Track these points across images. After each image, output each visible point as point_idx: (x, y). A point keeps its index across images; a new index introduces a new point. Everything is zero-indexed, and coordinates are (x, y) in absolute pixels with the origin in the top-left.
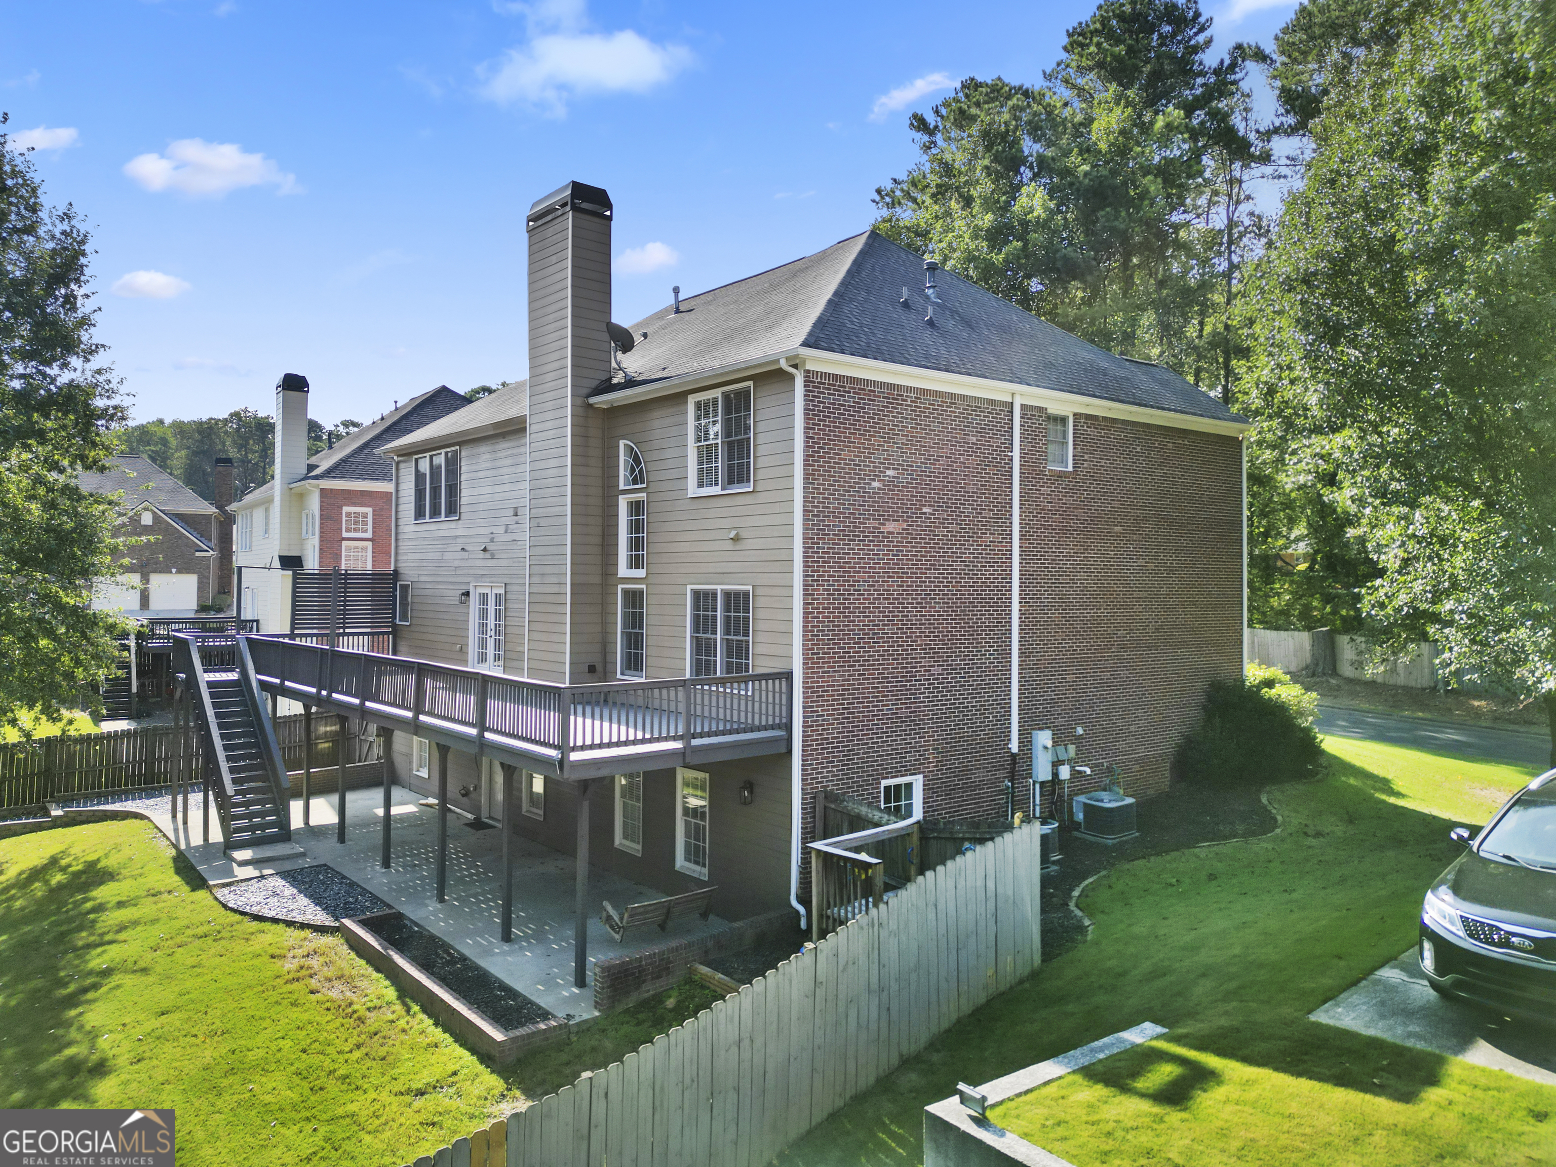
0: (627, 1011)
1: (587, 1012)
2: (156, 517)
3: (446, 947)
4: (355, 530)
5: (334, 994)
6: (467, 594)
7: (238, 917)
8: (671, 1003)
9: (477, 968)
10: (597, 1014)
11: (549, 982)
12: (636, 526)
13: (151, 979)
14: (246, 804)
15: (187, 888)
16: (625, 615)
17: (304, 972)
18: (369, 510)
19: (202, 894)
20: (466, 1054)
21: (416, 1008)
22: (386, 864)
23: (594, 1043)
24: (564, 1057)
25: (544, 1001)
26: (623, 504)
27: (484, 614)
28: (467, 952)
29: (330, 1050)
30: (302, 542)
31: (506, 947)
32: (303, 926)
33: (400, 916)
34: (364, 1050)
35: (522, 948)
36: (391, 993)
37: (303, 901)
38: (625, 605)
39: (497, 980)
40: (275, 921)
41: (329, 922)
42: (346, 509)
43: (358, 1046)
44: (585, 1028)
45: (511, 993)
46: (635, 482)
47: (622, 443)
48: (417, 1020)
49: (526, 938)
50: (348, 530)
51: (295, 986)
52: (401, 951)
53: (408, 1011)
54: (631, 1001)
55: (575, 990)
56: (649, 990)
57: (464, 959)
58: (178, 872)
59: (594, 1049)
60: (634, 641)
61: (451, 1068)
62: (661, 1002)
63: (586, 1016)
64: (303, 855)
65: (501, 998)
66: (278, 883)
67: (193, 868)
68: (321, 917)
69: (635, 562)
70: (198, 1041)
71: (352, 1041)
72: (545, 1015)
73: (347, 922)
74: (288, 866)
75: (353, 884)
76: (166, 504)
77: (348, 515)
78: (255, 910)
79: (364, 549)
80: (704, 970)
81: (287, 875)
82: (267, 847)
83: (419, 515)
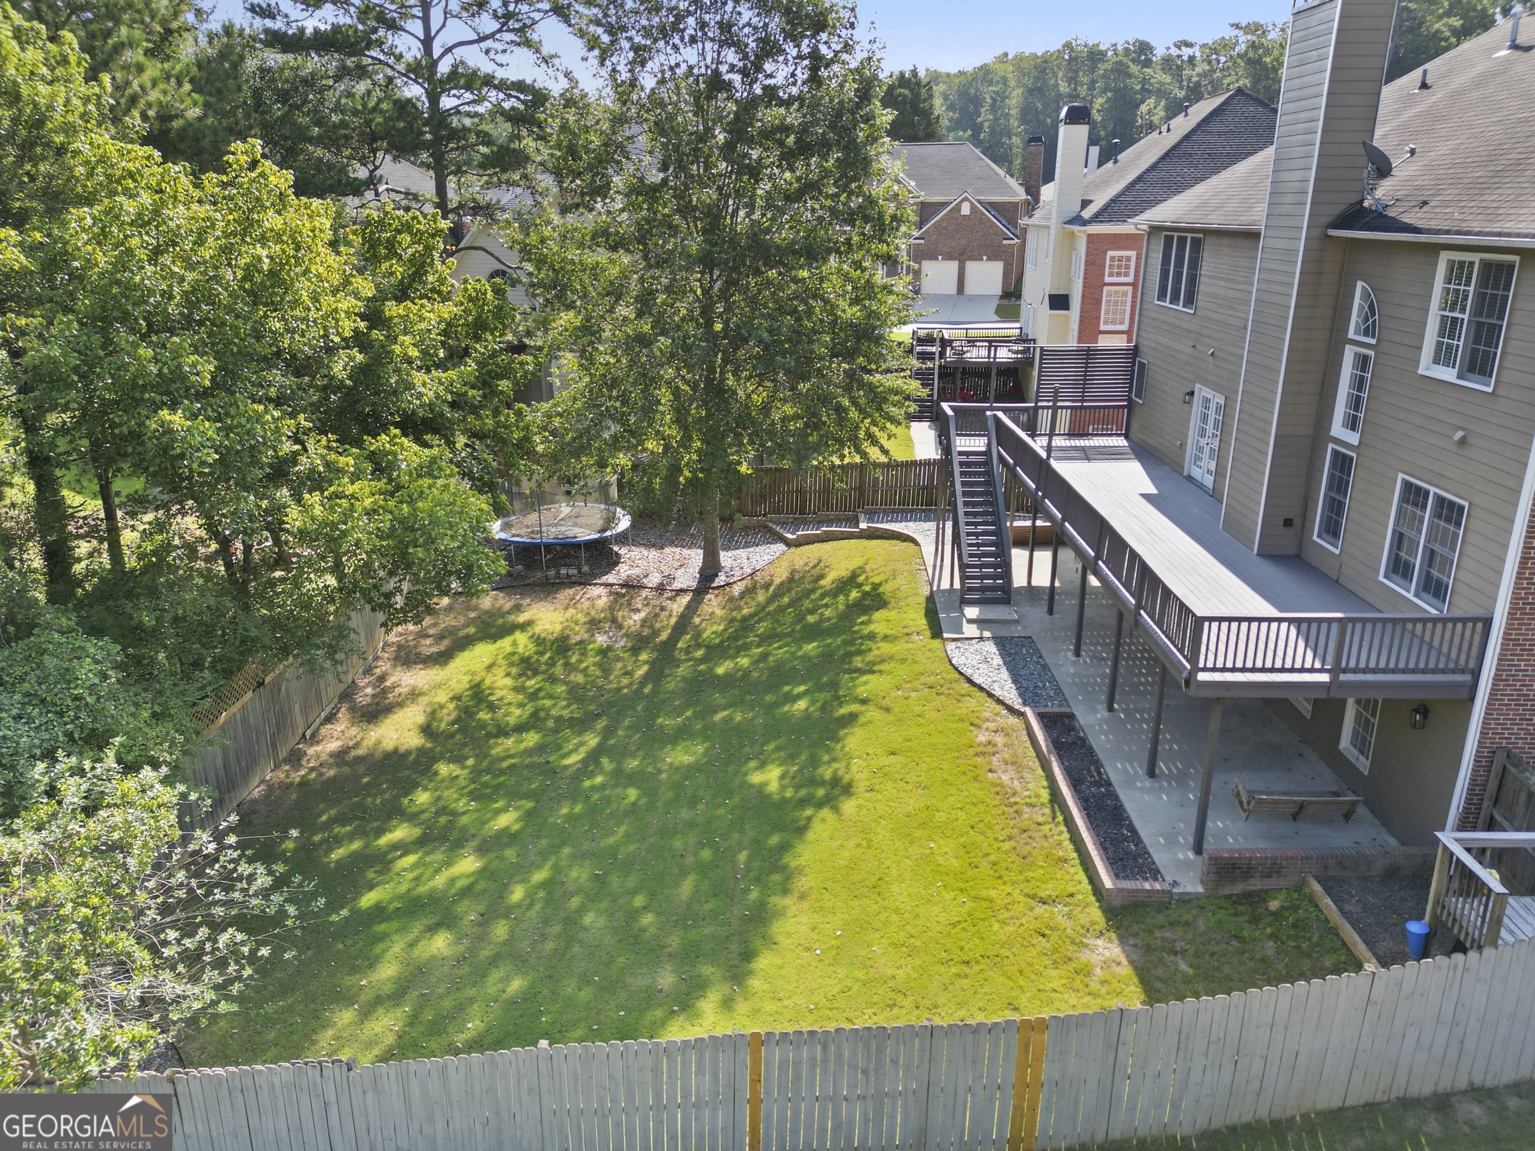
0: (1228, 897)
1: (1192, 885)
2: (973, 208)
3: (1098, 764)
4: (1119, 274)
5: (1005, 778)
6: (1192, 394)
7: (957, 676)
8: (1274, 905)
9: (1116, 798)
10: (1200, 889)
11: (1171, 839)
12: (1359, 383)
13: (891, 718)
14: (981, 567)
15: (928, 633)
16: (1331, 477)
17: (990, 749)
18: (1133, 254)
19: (937, 643)
20: (1085, 881)
21: (1060, 818)
22: (1077, 653)
23: (1188, 917)
24: (1161, 919)
25: (1160, 858)
26: (1349, 355)
27: (1205, 418)
28: (1114, 778)
29: (989, 833)
30: (1070, 282)
31: (1148, 783)
32: (999, 701)
33: (1071, 716)
34: (1013, 843)
35: (1161, 788)
36: (1045, 795)
37: (1005, 674)
38: (1333, 466)
39: (1128, 818)
40: (981, 688)
41: (1017, 704)
42: (1110, 254)
43: (1010, 838)
44: (1186, 900)
45: (1137, 839)
46: (1366, 334)
47: (1360, 284)
48: (1056, 831)
49: (1170, 777)
50: (1111, 275)
51: (979, 760)
52: (1061, 758)
53: (1054, 818)
54: (1238, 888)
55: (1191, 855)
56: (1256, 884)
57: (1109, 784)
58: (927, 615)
59: (1187, 924)
60: (1335, 507)
61: (1071, 890)
62: (1265, 901)
63: (1190, 889)
64: (1016, 622)
65: (1126, 839)
66: (991, 648)
67: (937, 613)
68: (1012, 696)
69: (1352, 423)
70: (910, 787)
71: (1007, 831)
72: (1155, 874)
73: (1028, 711)
74: (1004, 632)
75: (1045, 667)
76: (981, 194)
77: (1112, 259)
78: (968, 672)
79: (1125, 294)
80: (1316, 887)
81: (1000, 642)
82: (991, 607)
83: (1162, 296)
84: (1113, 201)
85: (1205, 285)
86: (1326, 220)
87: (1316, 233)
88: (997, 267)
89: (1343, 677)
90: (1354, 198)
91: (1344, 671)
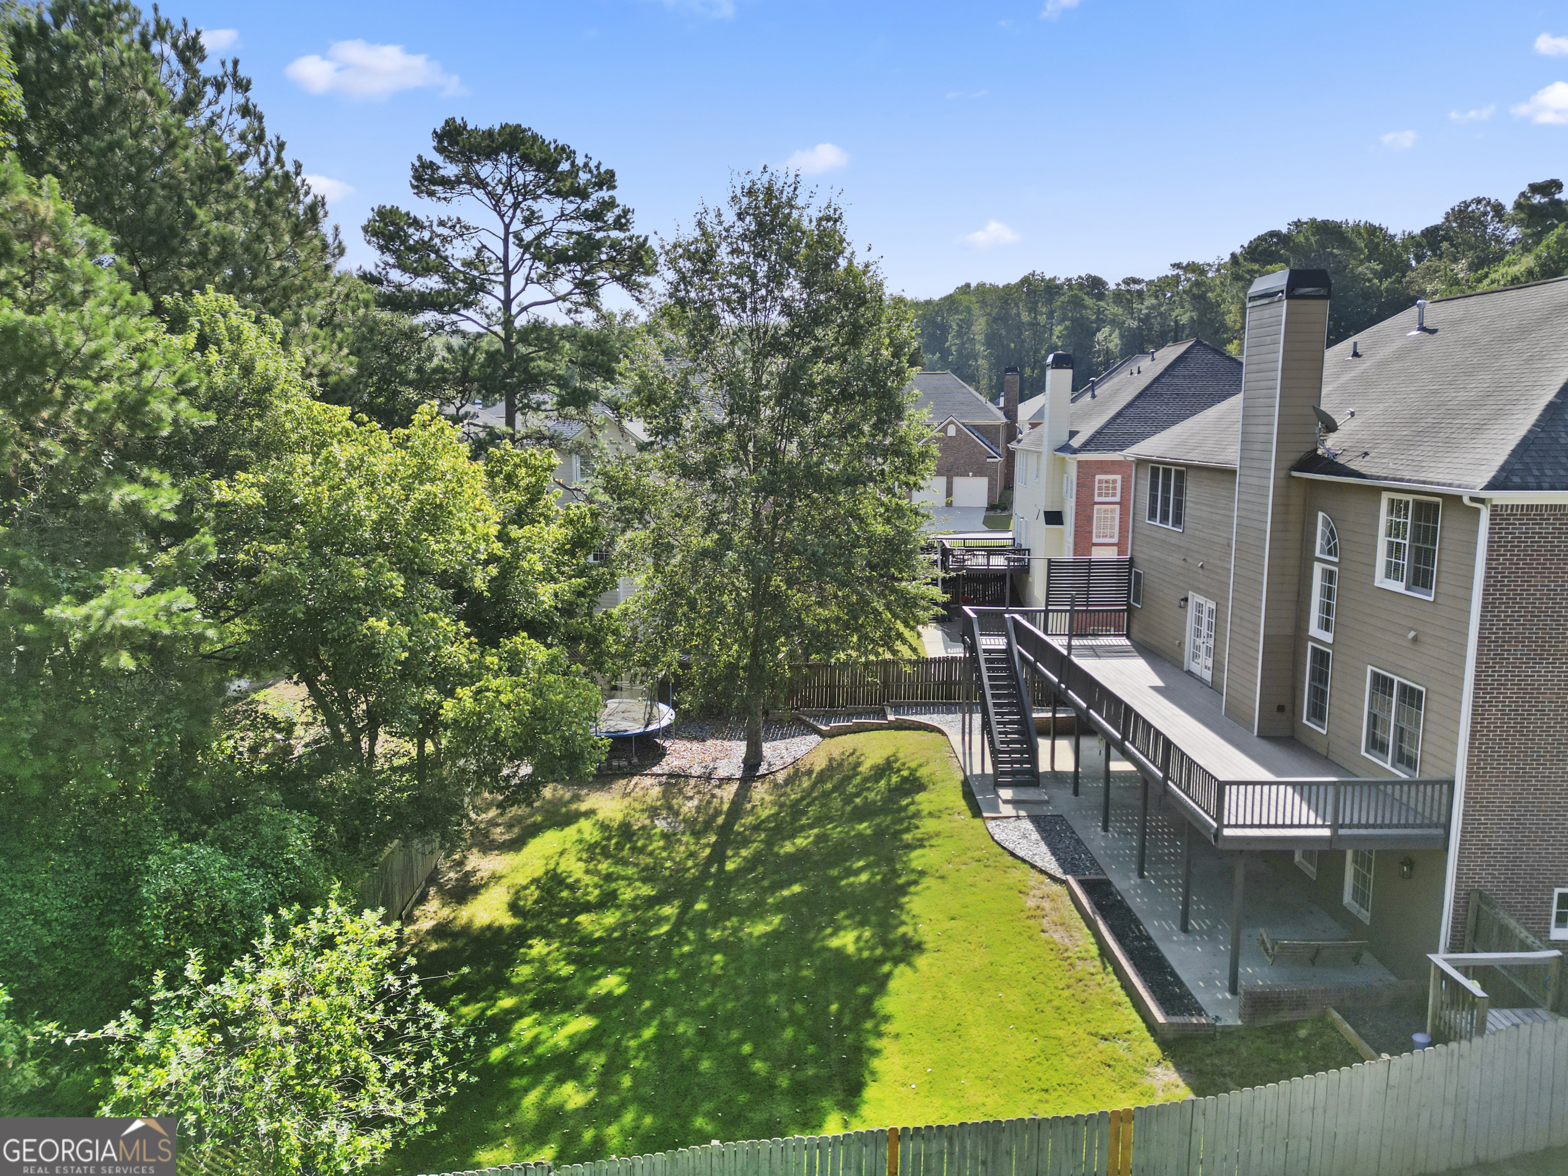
0: (1263, 1028)
1: (1231, 1019)
2: (958, 430)
3: (1138, 923)
4: (1107, 495)
5: (1056, 937)
6: (1186, 600)
7: (1000, 850)
8: (1303, 1033)
9: (1157, 950)
10: (1239, 1023)
11: (1209, 983)
12: (1328, 593)
13: (946, 887)
14: (1010, 752)
15: (969, 813)
16: (1313, 669)
17: (1039, 912)
18: (1118, 477)
19: (978, 821)
20: (1139, 1020)
21: (1110, 969)
22: (1105, 829)
23: (1232, 1046)
24: (1209, 1049)
25: (1202, 998)
26: (1318, 570)
27: (1199, 621)
28: (1152, 933)
29: (1049, 983)
30: (1062, 501)
31: (1183, 937)
32: (1042, 871)
33: (1108, 883)
34: (1071, 991)
35: (1195, 942)
36: (1094, 950)
37: (1043, 848)
38: (1314, 660)
39: (1170, 966)
40: (1024, 861)
41: (1058, 873)
42: (1098, 477)
43: (1069, 987)
44: (1228, 1032)
45: (1179, 982)
46: (1330, 553)
47: (1321, 515)
48: (1107, 979)
49: (1201, 933)
50: (1100, 495)
51: (1031, 922)
52: (1105, 918)
53: (1105, 968)
54: (1271, 1021)
55: (1228, 996)
56: (1286, 1016)
57: (1149, 939)
58: (964, 797)
59: (1231, 1051)
60: (1319, 695)
61: (1128, 1028)
62: (1295, 1030)
63: (1230, 1022)
64: (1047, 802)
65: (1170, 983)
66: (1027, 825)
67: (973, 796)
68: (1053, 867)
69: (1326, 625)
70: (972, 947)
71: (1065, 981)
72: (1200, 1011)
73: (1070, 879)
74: (1037, 811)
75: (1079, 842)
76: (966, 417)
77: (1100, 481)
78: (1011, 846)
79: (1113, 511)
80: (1336, 1015)
81: (1035, 820)
82: (1022, 789)
83: (1152, 515)
84: (1099, 433)
85: (1190, 509)
86: (1289, 464)
87: (1282, 474)
88: (982, 483)
89: (1342, 832)
90: (1309, 448)
91: (1342, 826)
